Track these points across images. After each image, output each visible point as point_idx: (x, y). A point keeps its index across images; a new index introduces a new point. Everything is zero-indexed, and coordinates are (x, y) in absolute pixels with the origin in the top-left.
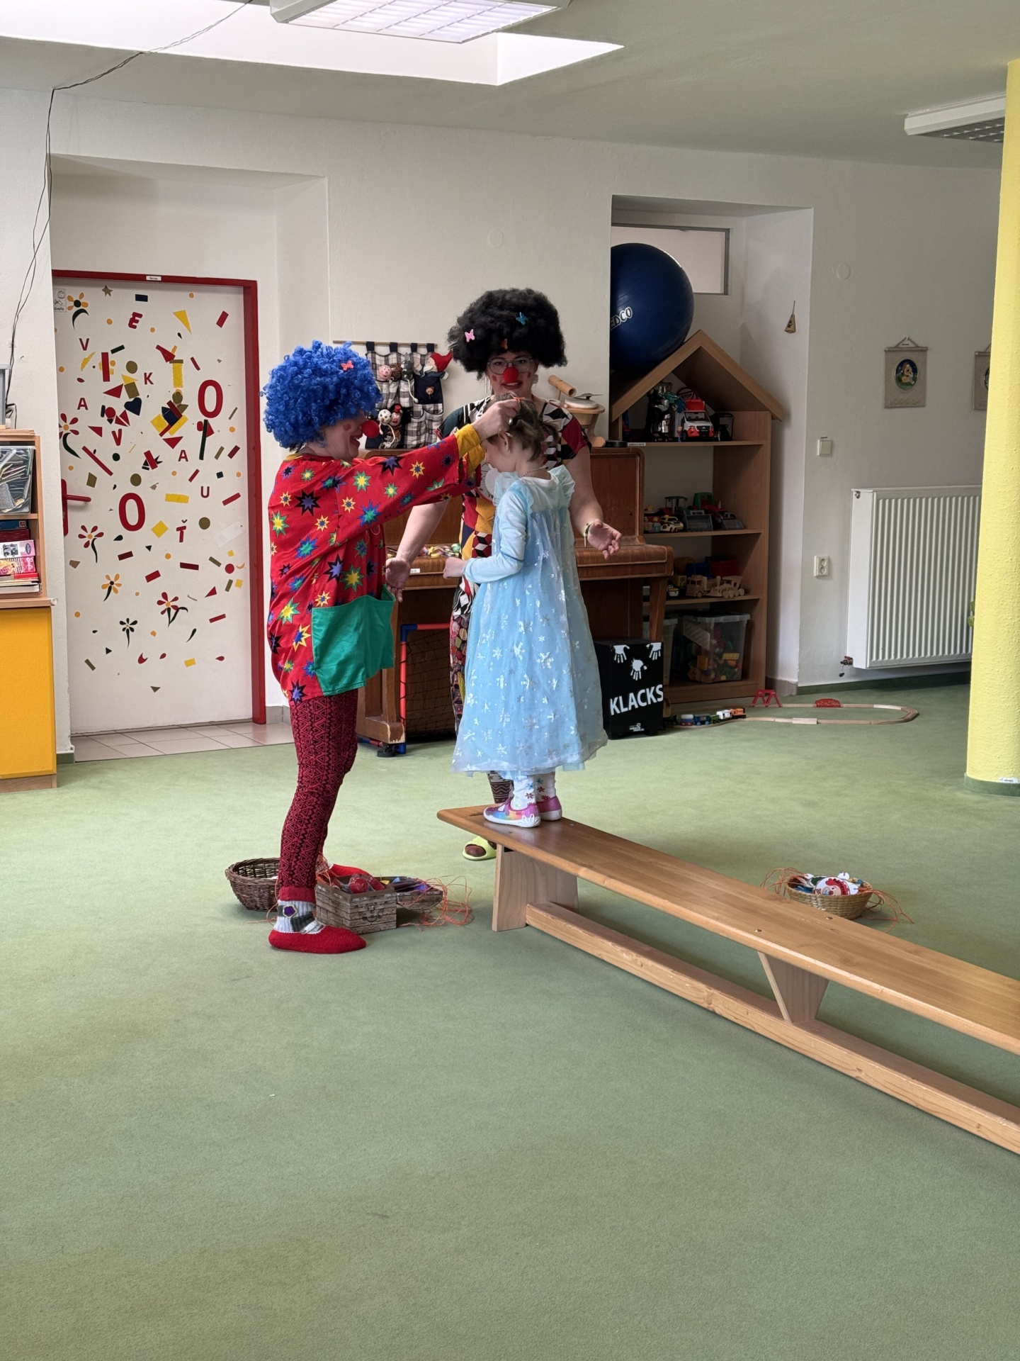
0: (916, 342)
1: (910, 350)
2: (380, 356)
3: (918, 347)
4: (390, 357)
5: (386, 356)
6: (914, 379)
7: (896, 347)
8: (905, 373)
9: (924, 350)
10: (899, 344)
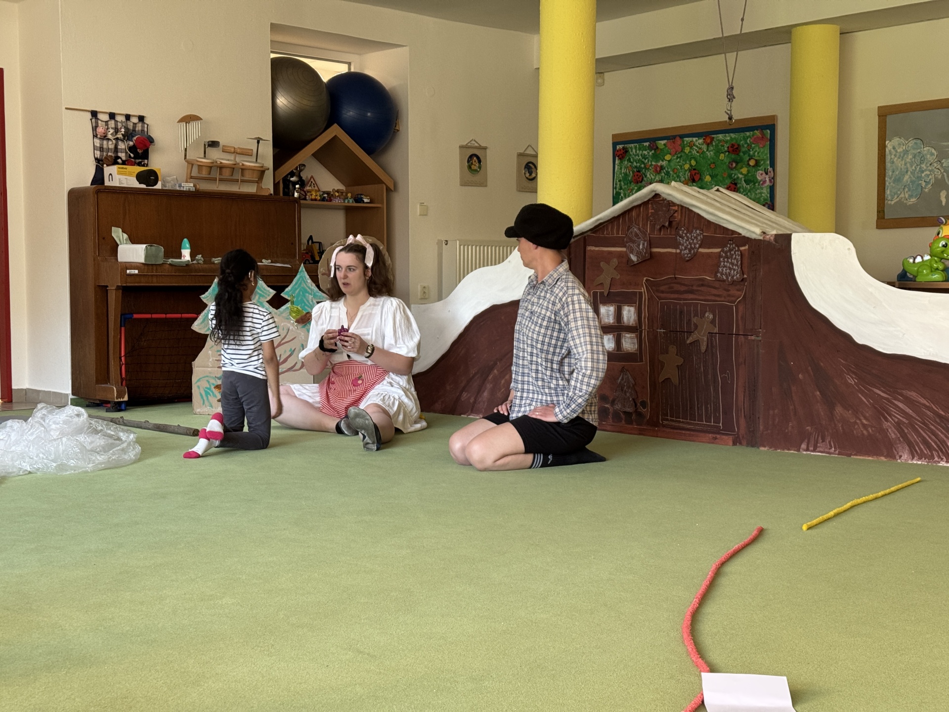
0: (479, 142)
1: (476, 148)
2: (102, 121)
3: (480, 146)
4: (109, 123)
5: (106, 122)
6: (480, 168)
7: (467, 145)
8: (474, 163)
9: (485, 148)
10: (469, 143)
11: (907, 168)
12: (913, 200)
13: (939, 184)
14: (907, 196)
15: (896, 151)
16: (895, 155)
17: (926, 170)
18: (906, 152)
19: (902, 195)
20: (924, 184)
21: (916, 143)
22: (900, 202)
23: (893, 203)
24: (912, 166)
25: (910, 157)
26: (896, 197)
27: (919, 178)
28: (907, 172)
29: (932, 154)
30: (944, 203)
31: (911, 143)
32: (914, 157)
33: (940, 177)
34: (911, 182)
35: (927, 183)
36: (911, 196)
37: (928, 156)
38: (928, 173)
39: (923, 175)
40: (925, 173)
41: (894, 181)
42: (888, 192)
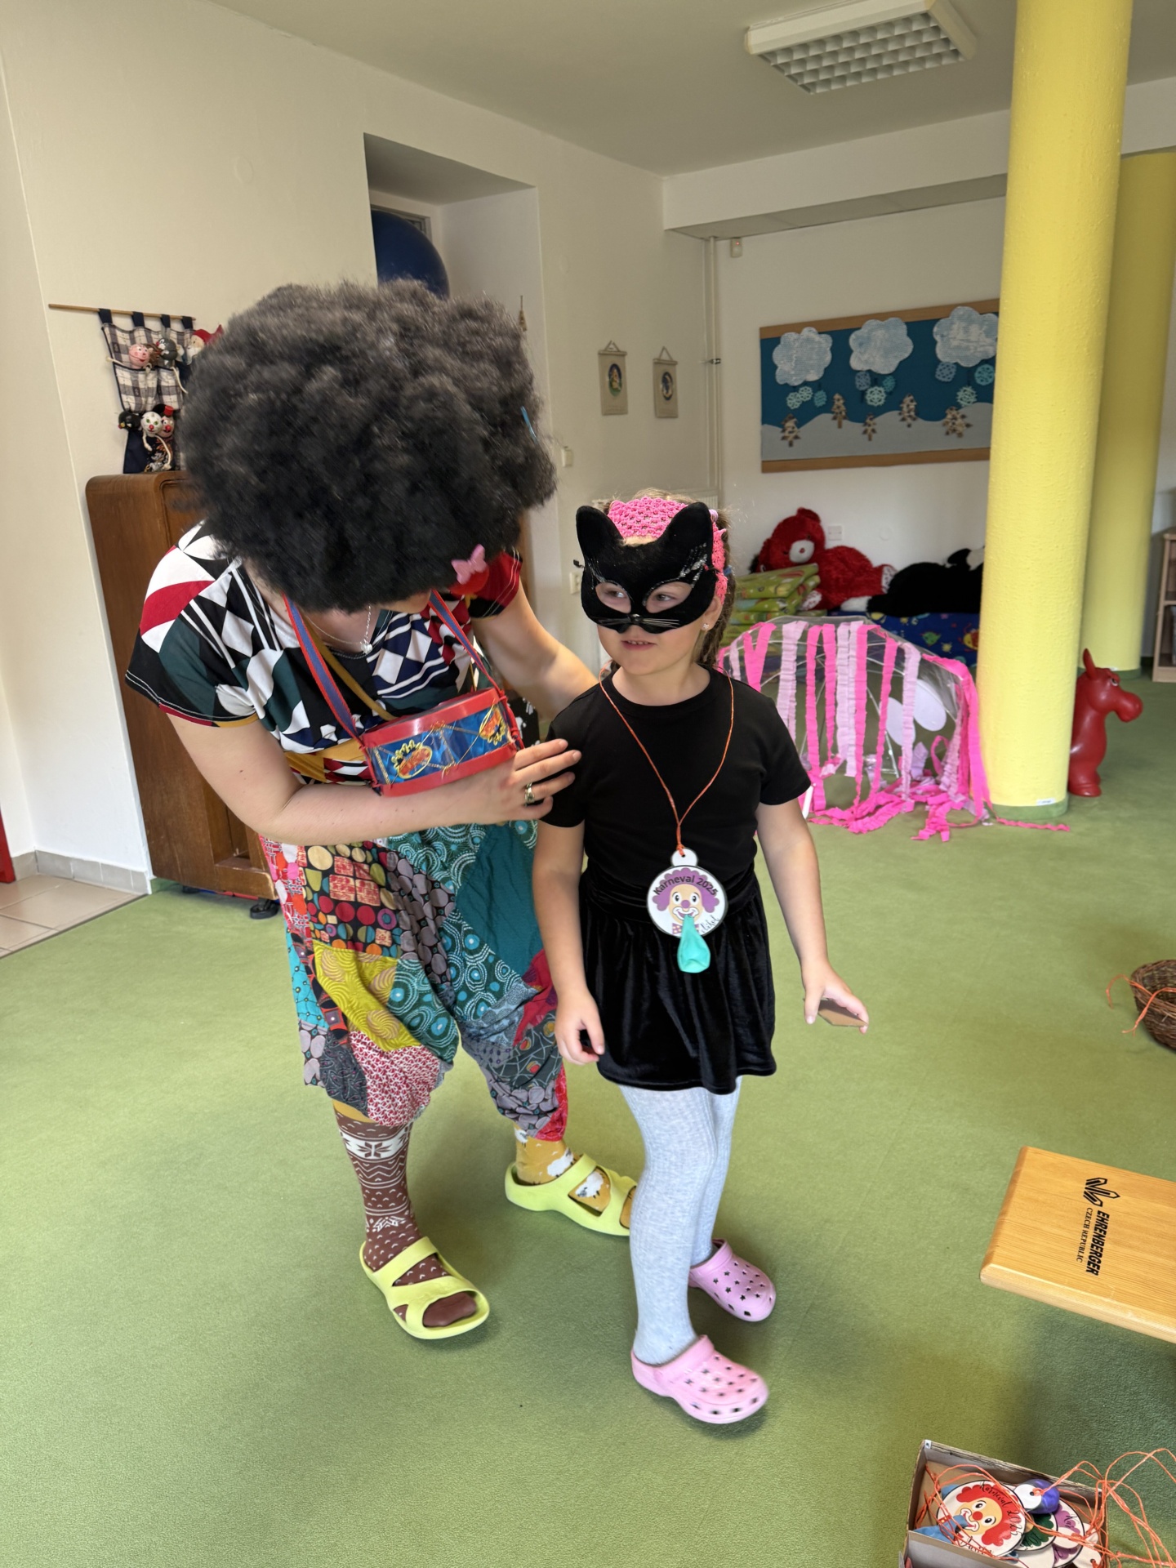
0: (618, 346)
2: (123, 331)
3: (619, 351)
4: (136, 334)
5: (131, 332)
6: (620, 385)
7: (606, 350)
8: (615, 379)
9: (623, 355)
10: (606, 347)
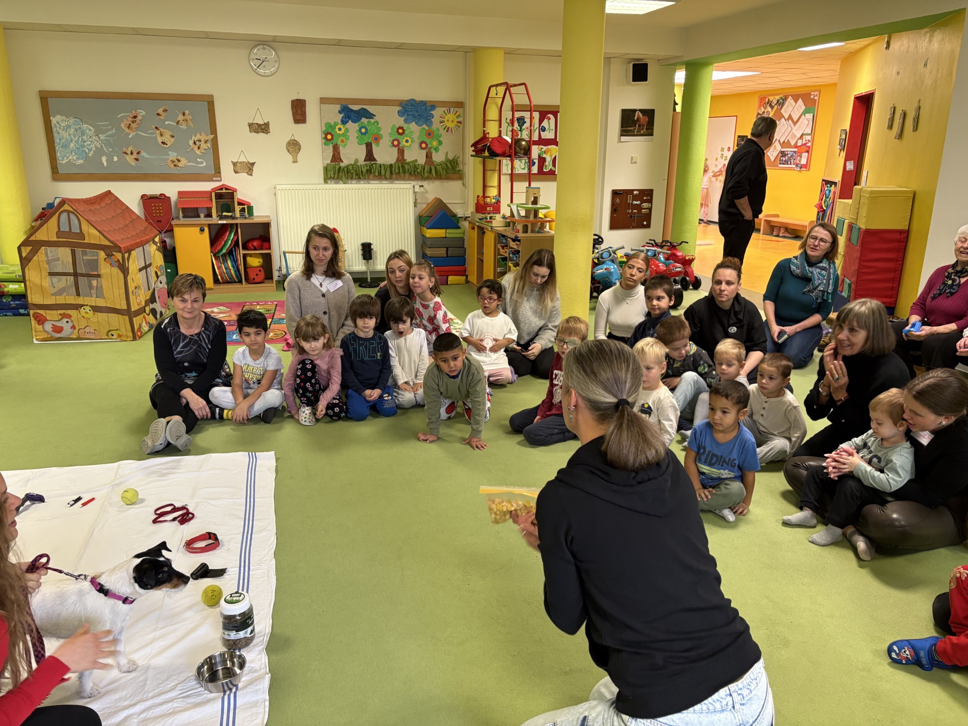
11: (71, 138)
12: (80, 162)
13: (99, 152)
14: (75, 158)
15: (60, 125)
16: (60, 128)
17: (87, 141)
18: (69, 127)
19: (71, 157)
20: (87, 151)
21: (75, 121)
22: (69, 163)
23: (64, 162)
24: (75, 137)
25: (73, 130)
26: (65, 158)
27: (83, 146)
28: (72, 141)
29: (90, 130)
30: (105, 165)
31: (72, 120)
32: (76, 130)
33: (99, 146)
34: (76, 148)
35: (90, 150)
36: (78, 159)
37: (88, 131)
38: (90, 143)
39: (85, 144)
40: (87, 143)
41: (62, 147)
42: (58, 154)
